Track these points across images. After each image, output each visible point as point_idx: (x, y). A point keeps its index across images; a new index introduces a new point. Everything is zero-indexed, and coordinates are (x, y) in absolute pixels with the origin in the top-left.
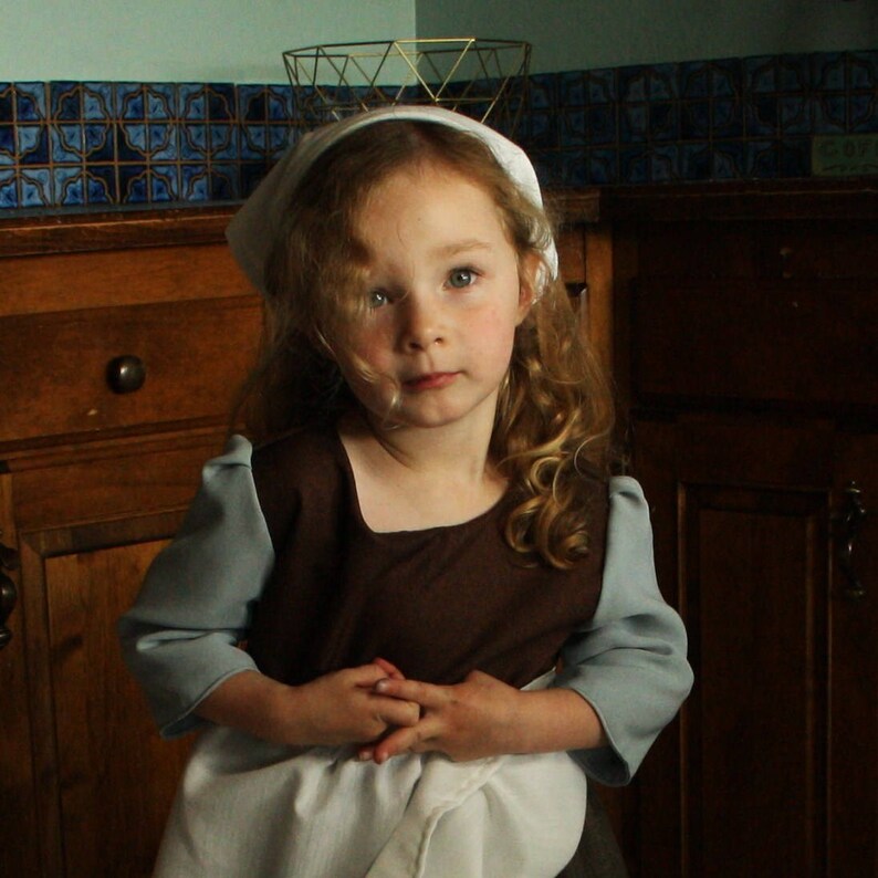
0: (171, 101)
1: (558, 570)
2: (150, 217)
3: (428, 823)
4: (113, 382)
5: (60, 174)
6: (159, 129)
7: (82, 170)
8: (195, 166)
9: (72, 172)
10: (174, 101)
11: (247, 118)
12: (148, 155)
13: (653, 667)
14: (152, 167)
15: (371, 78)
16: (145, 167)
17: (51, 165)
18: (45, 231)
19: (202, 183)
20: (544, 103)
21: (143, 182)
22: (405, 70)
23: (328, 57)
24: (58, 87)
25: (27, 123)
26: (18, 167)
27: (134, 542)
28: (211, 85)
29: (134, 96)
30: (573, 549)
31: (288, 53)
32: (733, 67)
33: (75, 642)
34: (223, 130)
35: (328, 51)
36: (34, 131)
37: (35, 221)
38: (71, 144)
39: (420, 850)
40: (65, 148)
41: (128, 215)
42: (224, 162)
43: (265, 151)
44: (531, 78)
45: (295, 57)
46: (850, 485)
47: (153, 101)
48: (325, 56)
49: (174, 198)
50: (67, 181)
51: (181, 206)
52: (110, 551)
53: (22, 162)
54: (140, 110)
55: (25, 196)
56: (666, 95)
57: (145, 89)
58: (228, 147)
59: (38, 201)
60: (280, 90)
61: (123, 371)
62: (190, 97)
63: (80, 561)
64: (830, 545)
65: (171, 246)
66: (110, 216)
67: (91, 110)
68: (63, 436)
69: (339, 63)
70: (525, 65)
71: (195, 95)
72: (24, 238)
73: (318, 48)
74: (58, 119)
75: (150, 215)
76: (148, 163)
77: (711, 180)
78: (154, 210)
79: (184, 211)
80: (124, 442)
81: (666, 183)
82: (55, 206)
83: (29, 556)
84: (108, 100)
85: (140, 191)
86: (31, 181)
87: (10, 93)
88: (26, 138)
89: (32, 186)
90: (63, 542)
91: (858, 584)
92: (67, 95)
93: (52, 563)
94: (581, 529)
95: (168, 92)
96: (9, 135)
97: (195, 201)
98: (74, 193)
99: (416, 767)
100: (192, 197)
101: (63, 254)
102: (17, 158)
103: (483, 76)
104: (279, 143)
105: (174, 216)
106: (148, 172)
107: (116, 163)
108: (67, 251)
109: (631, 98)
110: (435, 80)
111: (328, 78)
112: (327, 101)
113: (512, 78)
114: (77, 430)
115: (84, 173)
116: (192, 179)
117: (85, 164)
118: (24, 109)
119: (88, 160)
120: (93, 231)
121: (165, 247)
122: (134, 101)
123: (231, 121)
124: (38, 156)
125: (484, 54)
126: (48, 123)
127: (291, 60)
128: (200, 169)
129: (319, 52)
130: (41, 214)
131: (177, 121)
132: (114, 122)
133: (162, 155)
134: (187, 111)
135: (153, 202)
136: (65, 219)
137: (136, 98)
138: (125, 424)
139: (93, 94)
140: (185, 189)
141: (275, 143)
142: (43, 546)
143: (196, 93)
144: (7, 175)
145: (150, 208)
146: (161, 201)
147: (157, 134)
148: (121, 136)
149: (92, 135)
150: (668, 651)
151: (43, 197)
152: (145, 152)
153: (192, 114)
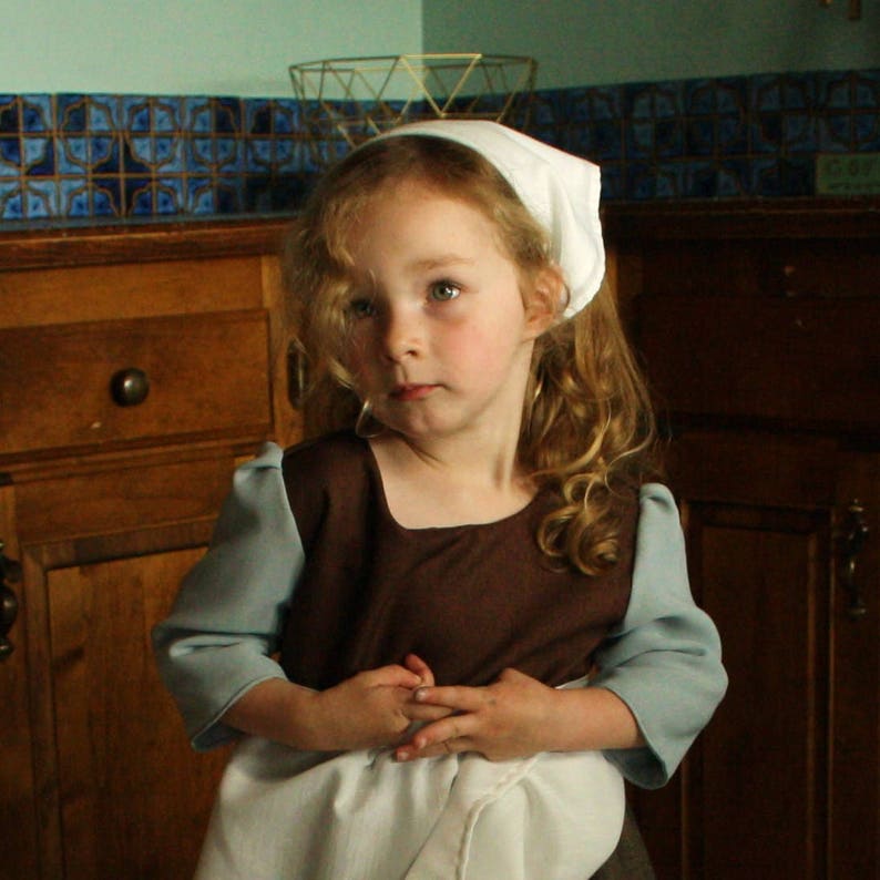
0: (177, 113)
1: (587, 576)
2: (155, 231)
3: (470, 815)
4: (117, 394)
5: (66, 185)
6: (166, 142)
7: (87, 181)
8: (200, 179)
9: (77, 184)
10: (180, 114)
11: (254, 131)
12: (153, 168)
13: (686, 669)
14: (158, 180)
15: (377, 92)
16: (150, 180)
17: (57, 177)
18: (49, 245)
19: (208, 196)
20: (549, 119)
21: (148, 194)
22: (411, 85)
23: (334, 71)
24: (65, 100)
25: (33, 135)
26: (23, 179)
27: (136, 555)
28: (218, 99)
29: (142, 108)
30: (601, 556)
31: (295, 67)
32: (738, 85)
33: (77, 654)
34: (230, 143)
35: (336, 65)
36: (40, 143)
37: (39, 233)
38: (77, 156)
39: (463, 841)
40: (71, 160)
41: (134, 228)
42: (229, 175)
43: (271, 164)
44: (537, 94)
45: (302, 71)
46: (852, 503)
47: (159, 114)
48: (330, 70)
49: (180, 211)
50: (72, 194)
51: (187, 219)
52: (113, 565)
53: (28, 174)
54: (146, 122)
55: (30, 208)
56: (672, 112)
57: (151, 102)
58: (233, 160)
59: (42, 212)
60: (286, 104)
61: (127, 384)
62: (197, 110)
63: (82, 573)
64: (832, 564)
65: (177, 260)
66: (116, 229)
67: (97, 122)
68: (65, 449)
69: (345, 77)
70: (531, 80)
71: (201, 109)
72: (28, 251)
73: (325, 62)
74: (64, 131)
75: (155, 228)
76: (153, 175)
77: (716, 199)
78: (159, 224)
79: (189, 225)
80: (128, 454)
81: (670, 201)
82: (59, 218)
83: (32, 568)
84: (114, 113)
85: (146, 204)
86: (37, 193)
87: (16, 105)
88: (33, 150)
89: (37, 198)
90: (65, 554)
91: (860, 602)
92: (74, 109)
93: (55, 575)
94: (611, 538)
95: (175, 104)
96: (14, 148)
97: (200, 214)
98: (80, 206)
99: (453, 765)
100: (197, 210)
101: (66, 267)
102: (23, 170)
103: (488, 91)
104: (284, 156)
105: (179, 229)
106: (154, 184)
107: (122, 176)
108: (72, 263)
109: (637, 114)
110: (440, 95)
111: (334, 93)
112: (333, 115)
113: (518, 94)
114: (78, 443)
115: (90, 184)
116: (197, 191)
117: (90, 176)
118: (31, 121)
119: (94, 171)
120: (99, 245)
121: (169, 260)
122: (140, 114)
123: (237, 135)
124: (44, 168)
125: (491, 70)
126: (55, 133)
127: (297, 74)
128: (205, 182)
129: (325, 67)
130: (48, 226)
131: (183, 134)
132: (120, 135)
133: (166, 168)
134: (192, 124)
135: (158, 214)
136: (71, 231)
137: (142, 110)
138: (128, 437)
139: (100, 106)
140: (190, 203)
141: (281, 156)
142: (46, 559)
143: (203, 106)
144: (11, 186)
145: (155, 220)
146: (166, 214)
147: (163, 147)
148: (127, 149)
149: (98, 147)
150: (701, 653)
151: (49, 209)
152: (151, 163)
153: (198, 127)
